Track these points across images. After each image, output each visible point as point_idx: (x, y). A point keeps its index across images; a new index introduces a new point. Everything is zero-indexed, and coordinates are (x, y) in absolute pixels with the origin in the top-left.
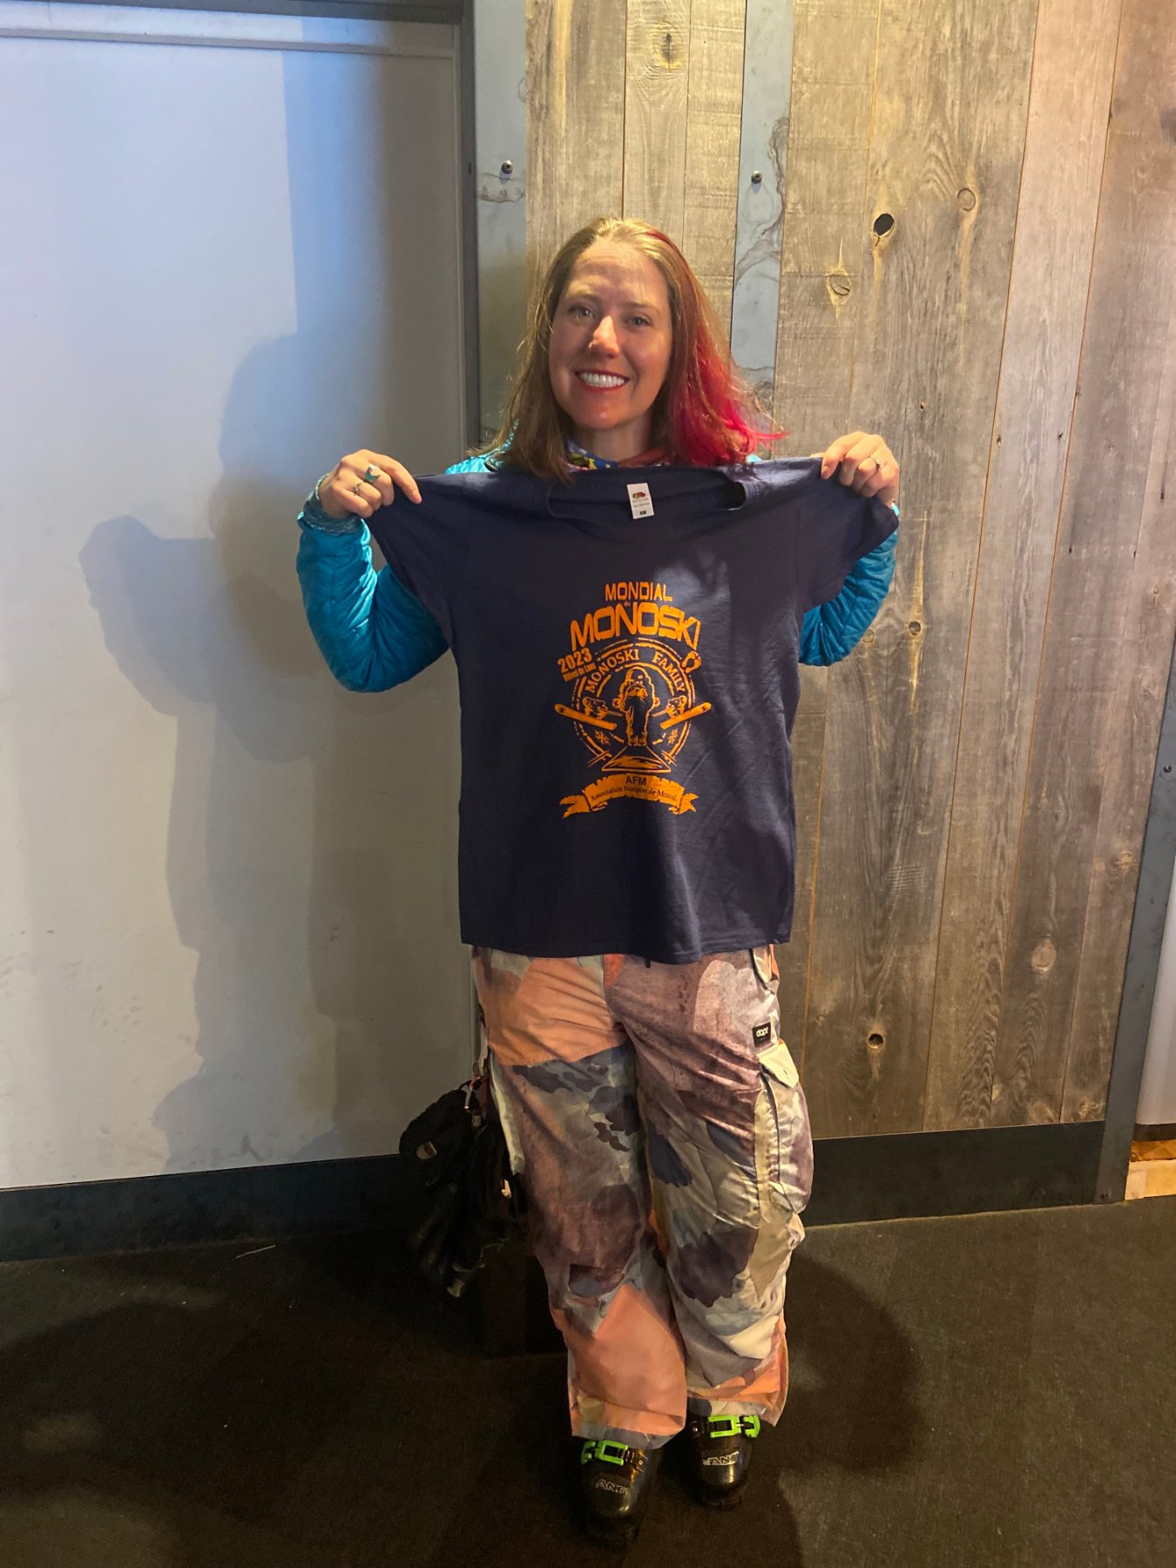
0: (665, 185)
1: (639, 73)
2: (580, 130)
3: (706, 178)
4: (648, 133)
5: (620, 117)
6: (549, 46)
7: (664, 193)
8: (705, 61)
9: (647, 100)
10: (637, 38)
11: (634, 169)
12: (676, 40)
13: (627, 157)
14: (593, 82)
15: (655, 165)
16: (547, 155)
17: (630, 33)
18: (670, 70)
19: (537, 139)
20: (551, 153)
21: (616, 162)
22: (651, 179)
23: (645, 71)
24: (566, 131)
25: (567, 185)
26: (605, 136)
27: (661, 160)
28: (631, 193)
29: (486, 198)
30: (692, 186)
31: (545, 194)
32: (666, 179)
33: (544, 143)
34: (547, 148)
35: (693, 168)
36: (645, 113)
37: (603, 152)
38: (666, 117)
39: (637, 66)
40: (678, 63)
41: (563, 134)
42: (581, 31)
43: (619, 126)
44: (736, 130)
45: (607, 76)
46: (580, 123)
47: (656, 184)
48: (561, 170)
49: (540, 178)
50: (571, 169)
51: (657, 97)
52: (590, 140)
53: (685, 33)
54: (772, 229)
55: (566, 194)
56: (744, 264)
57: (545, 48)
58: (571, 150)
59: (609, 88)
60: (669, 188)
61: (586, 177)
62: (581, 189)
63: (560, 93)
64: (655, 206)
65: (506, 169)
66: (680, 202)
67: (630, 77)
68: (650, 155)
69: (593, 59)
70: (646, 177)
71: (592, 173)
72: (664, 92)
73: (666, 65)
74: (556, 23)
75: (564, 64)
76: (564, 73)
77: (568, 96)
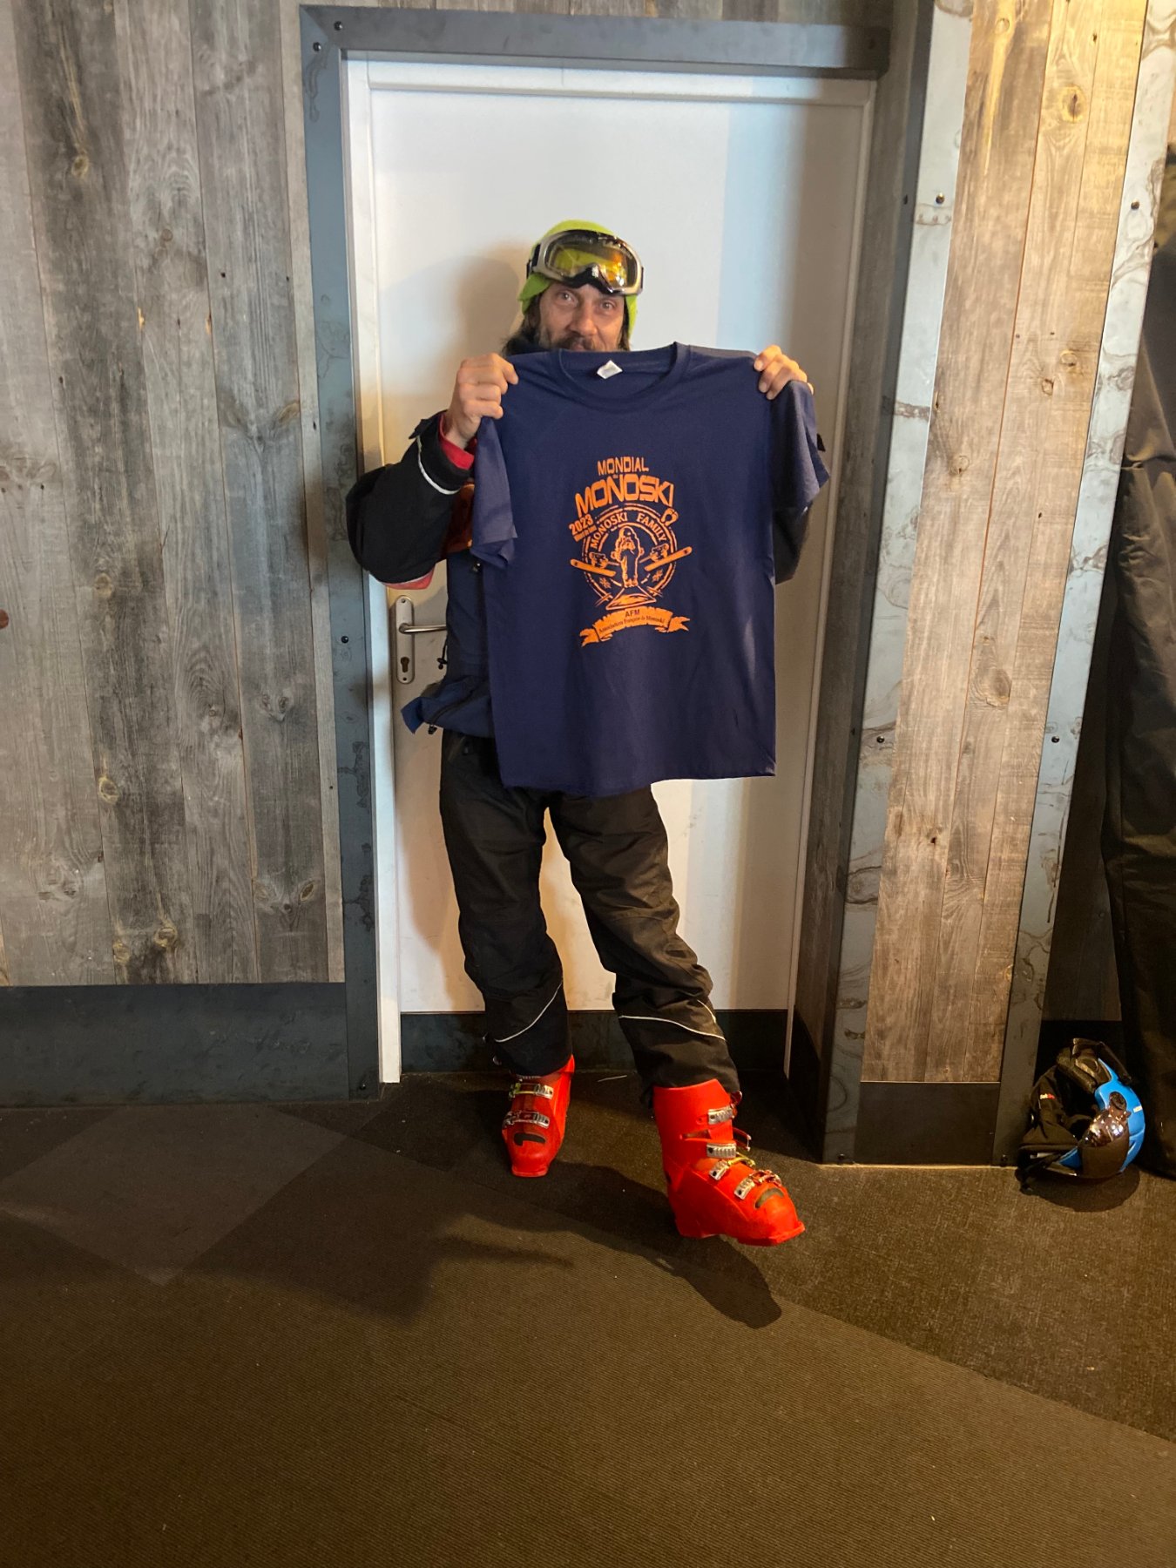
0: (1062, 210)
1: (1050, 125)
2: (999, 169)
3: (1094, 205)
4: (1053, 170)
5: (1032, 159)
6: (982, 105)
7: (1061, 217)
8: (1102, 115)
9: (1055, 145)
10: (1052, 99)
11: (1039, 199)
12: (1080, 100)
13: (1034, 189)
14: (1013, 132)
15: (1056, 195)
16: (972, 189)
17: (1045, 95)
18: (1073, 122)
19: (965, 177)
20: (976, 187)
21: (1025, 194)
22: (1051, 206)
23: (1055, 123)
24: (989, 170)
25: (985, 212)
26: (1019, 174)
27: (1061, 192)
28: (1034, 217)
29: (921, 223)
30: (1084, 211)
31: (967, 219)
32: (1063, 206)
33: (970, 180)
34: (972, 184)
35: (1085, 198)
36: (1051, 155)
37: (1015, 186)
38: (1068, 158)
39: (1048, 120)
40: (1080, 117)
41: (986, 172)
42: (1008, 93)
43: (1029, 167)
44: (1122, 169)
45: (1025, 128)
46: (1000, 164)
47: (1054, 210)
48: (982, 200)
49: (964, 207)
50: (989, 199)
51: (1061, 143)
52: (1006, 177)
53: (1088, 94)
54: (1144, 245)
55: (983, 218)
56: (1120, 272)
57: (978, 107)
58: (990, 185)
59: (1025, 136)
60: (1065, 213)
61: (1000, 205)
62: (995, 214)
63: (987, 141)
64: (1052, 228)
65: (939, 200)
66: (1073, 224)
67: (1042, 129)
68: (1052, 187)
69: (1015, 115)
70: (1048, 205)
71: (1005, 202)
72: (1067, 140)
73: (1071, 119)
74: (989, 90)
75: (992, 118)
76: (991, 123)
77: (993, 143)
